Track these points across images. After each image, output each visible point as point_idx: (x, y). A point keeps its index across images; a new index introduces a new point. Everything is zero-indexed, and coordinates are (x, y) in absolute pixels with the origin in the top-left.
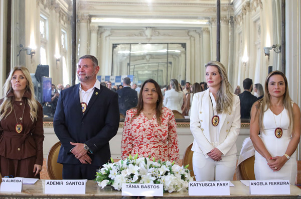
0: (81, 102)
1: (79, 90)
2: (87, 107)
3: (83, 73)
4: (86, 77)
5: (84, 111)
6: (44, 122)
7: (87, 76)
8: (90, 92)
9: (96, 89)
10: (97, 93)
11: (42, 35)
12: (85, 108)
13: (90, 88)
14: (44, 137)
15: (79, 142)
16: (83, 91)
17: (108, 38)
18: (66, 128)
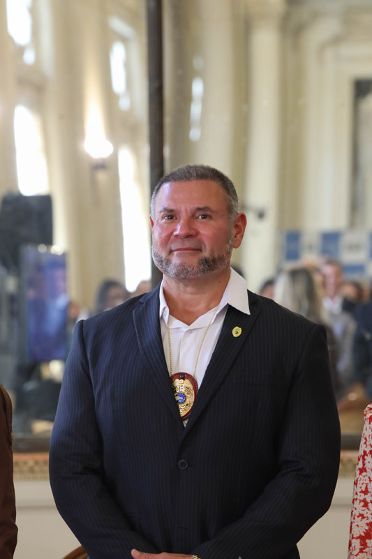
0: (173, 370)
1: (159, 320)
2: (200, 394)
3: (188, 244)
4: (206, 261)
5: (184, 410)
6: (16, 457)
7: (206, 254)
8: (209, 326)
9: (231, 314)
10: (237, 332)
11: (21, 50)
12: (191, 399)
13: (208, 309)
14: (16, 529)
15: (170, 551)
16: (176, 323)
17: (329, 54)
18: (109, 488)
